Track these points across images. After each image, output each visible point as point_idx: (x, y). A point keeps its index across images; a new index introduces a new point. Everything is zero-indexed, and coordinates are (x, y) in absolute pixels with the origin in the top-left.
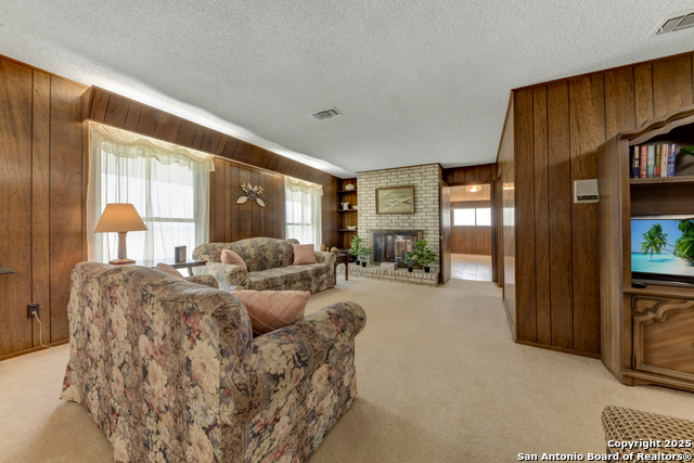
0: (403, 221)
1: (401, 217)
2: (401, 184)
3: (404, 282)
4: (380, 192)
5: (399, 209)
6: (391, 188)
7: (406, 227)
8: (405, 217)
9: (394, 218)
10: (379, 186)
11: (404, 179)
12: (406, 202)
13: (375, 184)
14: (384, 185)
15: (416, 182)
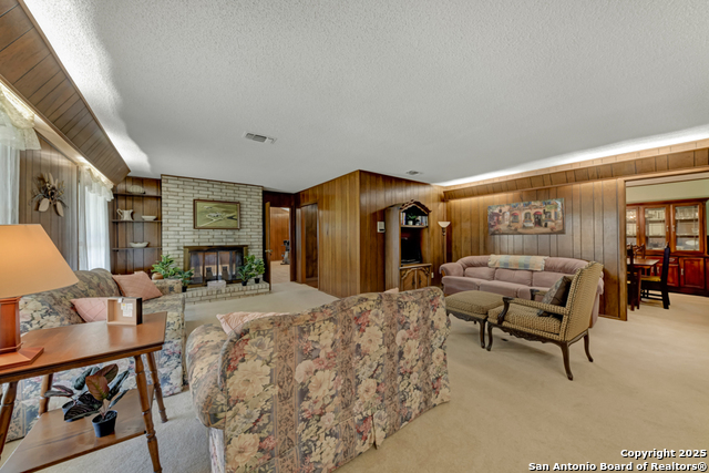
0: (227, 237)
1: (225, 232)
2: (225, 199)
3: (239, 296)
4: (198, 204)
5: (223, 224)
6: (213, 201)
7: (231, 243)
8: (230, 233)
9: (217, 233)
10: (197, 196)
11: (229, 195)
12: (231, 218)
13: (191, 193)
14: (204, 197)
15: (242, 199)
